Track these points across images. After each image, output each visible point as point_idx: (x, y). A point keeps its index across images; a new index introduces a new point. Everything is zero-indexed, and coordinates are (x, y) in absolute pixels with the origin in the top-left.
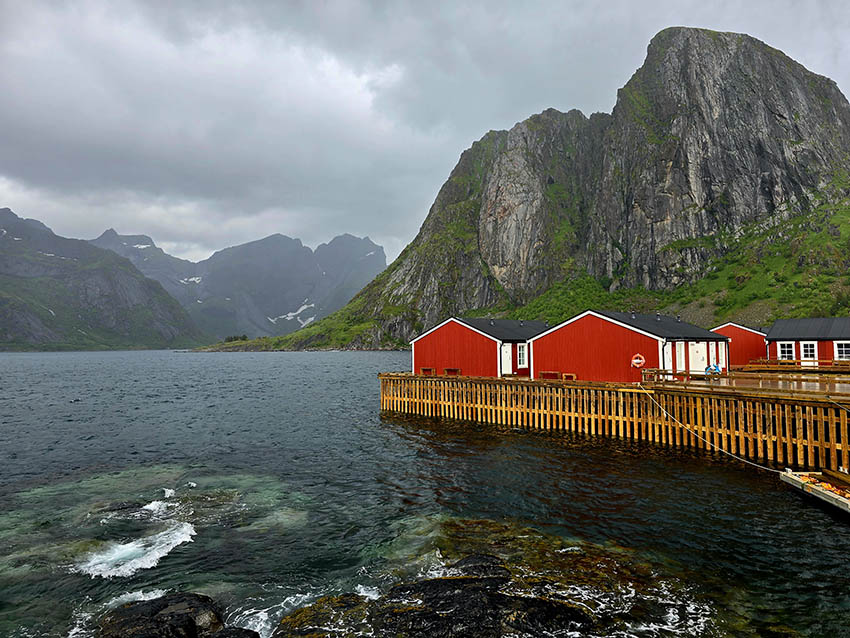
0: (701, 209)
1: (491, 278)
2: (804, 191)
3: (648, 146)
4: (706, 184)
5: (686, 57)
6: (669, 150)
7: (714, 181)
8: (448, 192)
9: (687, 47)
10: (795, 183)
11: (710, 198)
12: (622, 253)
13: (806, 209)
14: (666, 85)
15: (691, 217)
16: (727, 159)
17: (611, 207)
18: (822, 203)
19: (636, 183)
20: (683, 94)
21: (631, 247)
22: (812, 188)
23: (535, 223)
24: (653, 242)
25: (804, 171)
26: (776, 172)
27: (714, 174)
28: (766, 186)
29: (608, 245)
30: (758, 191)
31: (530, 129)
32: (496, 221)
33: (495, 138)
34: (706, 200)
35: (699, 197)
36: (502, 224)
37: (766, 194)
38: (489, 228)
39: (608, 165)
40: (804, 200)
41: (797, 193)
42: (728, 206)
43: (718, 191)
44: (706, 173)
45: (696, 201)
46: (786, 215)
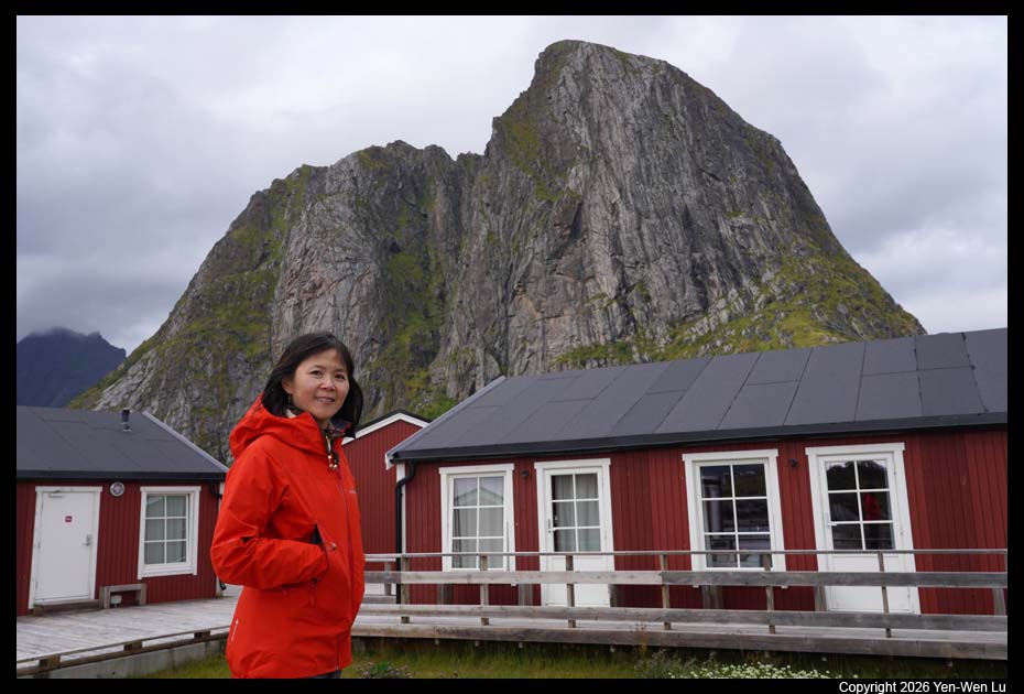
0: (610, 302)
2: (746, 282)
3: (536, 204)
4: (618, 265)
5: (586, 81)
6: (565, 212)
7: (629, 259)
8: (222, 256)
9: (588, 68)
10: (734, 271)
11: (624, 286)
12: (500, 364)
13: (749, 307)
14: (560, 119)
15: (598, 313)
16: (645, 230)
17: (483, 291)
18: (769, 301)
19: (520, 257)
20: (583, 132)
21: (513, 356)
22: (756, 279)
23: (365, 311)
24: (545, 348)
25: (746, 255)
26: (711, 253)
27: (627, 251)
28: (698, 274)
29: (479, 352)
30: (689, 279)
31: (364, 166)
32: (299, 305)
33: (309, 177)
34: (619, 289)
35: (608, 283)
36: (309, 311)
37: (698, 284)
38: (289, 316)
39: (479, 228)
40: (747, 296)
41: (739, 285)
42: (648, 299)
43: (635, 276)
44: (616, 249)
45: (604, 289)
46: (724, 315)
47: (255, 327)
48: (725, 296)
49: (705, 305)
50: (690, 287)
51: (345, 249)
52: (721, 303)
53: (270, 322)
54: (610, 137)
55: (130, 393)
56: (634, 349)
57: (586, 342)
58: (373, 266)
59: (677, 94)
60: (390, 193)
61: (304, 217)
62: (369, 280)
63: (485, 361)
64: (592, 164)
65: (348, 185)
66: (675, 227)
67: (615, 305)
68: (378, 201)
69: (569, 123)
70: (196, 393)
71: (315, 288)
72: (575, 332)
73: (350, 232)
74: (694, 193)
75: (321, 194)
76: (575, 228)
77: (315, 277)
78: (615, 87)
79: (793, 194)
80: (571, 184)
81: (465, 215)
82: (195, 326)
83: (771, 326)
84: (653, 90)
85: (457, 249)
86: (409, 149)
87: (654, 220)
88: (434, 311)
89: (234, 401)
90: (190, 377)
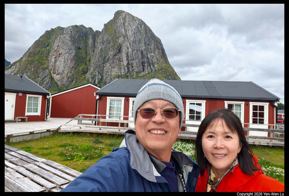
0: (125, 67)
1: (52, 78)
2: (152, 66)
3: (112, 44)
4: (127, 59)
5: (125, 20)
6: (118, 47)
7: (130, 59)
8: (37, 44)
9: (125, 17)
10: (150, 64)
11: (128, 64)
12: (101, 76)
13: (152, 71)
14: (119, 27)
15: (122, 68)
16: (133, 53)
17: (99, 61)
18: (155, 71)
19: (107, 55)
20: (123, 31)
21: (104, 75)
22: (154, 66)
23: (71, 61)
24: (111, 74)
25: (152, 61)
26: (146, 60)
27: (130, 57)
28: (143, 63)
29: (97, 73)
30: (141, 64)
31: (73, 29)
32: (56, 57)
33: (60, 29)
34: (127, 64)
35: (125, 63)
36: (58, 59)
37: (143, 65)
38: (53, 60)
39: (99, 47)
40: (151, 69)
41: (150, 67)
42: (133, 67)
43: (131, 62)
44: (128, 56)
45: (124, 64)
46: (147, 72)
47: (44, 61)
48: (147, 69)
49: (144, 70)
50: (141, 66)
51: (68, 47)
52: (147, 70)
53: (48, 61)
54: (129, 33)
55: (12, 72)
56: (129, 76)
57: (120, 74)
58: (74, 51)
59: (143, 27)
60: (79, 36)
61: (58, 38)
62: (73, 54)
63: (98, 75)
64: (124, 38)
65: (70, 32)
66: (140, 54)
67: (126, 67)
68: (76, 37)
69: (120, 28)
70: (29, 74)
71: (60, 54)
72: (117, 72)
73: (69, 43)
74: (144, 47)
75: (63, 33)
76: (120, 51)
77: (60, 52)
78: (131, 22)
79: (162, 50)
80: (120, 41)
81: (96, 44)
82: (30, 59)
83: (155, 75)
84: (138, 25)
85: (94, 51)
86: (84, 27)
87: (135, 52)
88: (87, 63)
89: (38, 77)
90: (27, 70)
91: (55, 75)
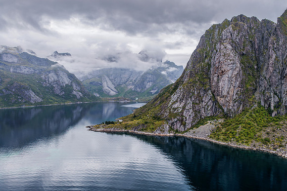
1: (216, 102)
12: (279, 98)
21: (283, 96)
29: (272, 94)
32: (218, 76)
36: (221, 78)
38: (215, 79)
51: (230, 60)
53: (210, 79)
60: (241, 37)
61: (218, 50)
62: (237, 69)
63: (274, 97)
65: (229, 37)
68: (238, 40)
70: (193, 99)
71: (223, 72)
73: (231, 54)
77: (223, 69)
82: (191, 80)
89: (202, 101)
90: (191, 94)
91: (218, 98)
